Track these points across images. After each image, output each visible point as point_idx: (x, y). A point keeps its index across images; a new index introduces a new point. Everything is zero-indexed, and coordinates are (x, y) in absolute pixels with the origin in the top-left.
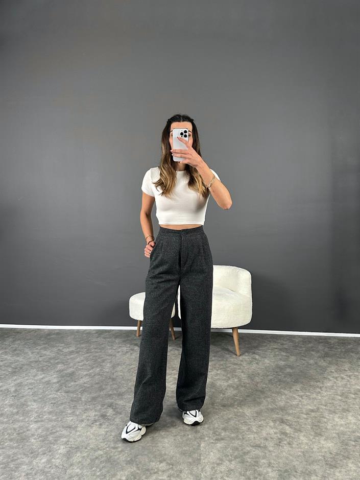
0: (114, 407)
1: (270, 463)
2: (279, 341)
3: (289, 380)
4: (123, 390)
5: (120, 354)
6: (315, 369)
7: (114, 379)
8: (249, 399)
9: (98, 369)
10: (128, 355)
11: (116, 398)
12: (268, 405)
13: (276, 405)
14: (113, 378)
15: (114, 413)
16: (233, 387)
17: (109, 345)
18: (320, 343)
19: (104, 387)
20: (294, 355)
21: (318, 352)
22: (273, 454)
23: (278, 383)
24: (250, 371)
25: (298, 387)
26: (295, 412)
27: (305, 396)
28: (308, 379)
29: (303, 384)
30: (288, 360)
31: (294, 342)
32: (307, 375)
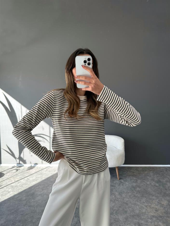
2: (132, 171)
3: (139, 195)
6: (151, 188)
8: (121, 209)
12: (130, 213)
13: (135, 213)
16: (112, 201)
18: (150, 171)
21: (151, 177)
23: (134, 197)
25: (144, 200)
26: (145, 217)
27: (148, 206)
28: (148, 195)
29: (146, 198)
30: (137, 182)
31: (139, 171)
32: (148, 191)
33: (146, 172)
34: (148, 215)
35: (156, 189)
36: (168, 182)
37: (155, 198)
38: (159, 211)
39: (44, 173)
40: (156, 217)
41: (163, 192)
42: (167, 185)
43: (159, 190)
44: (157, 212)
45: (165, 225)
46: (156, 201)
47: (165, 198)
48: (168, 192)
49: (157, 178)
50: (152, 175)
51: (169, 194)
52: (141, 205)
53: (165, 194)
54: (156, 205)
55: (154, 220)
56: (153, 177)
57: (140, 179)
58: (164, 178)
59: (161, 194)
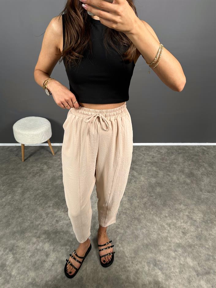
0: (15, 252)
4: (27, 224)
5: (31, 175)
6: (178, 187)
7: (21, 210)
9: (10, 197)
10: (36, 177)
11: (19, 236)
12: (143, 240)
13: (150, 239)
14: (20, 208)
15: (13, 259)
18: (179, 154)
19: (10, 222)
23: (151, 207)
24: (130, 191)
25: (166, 212)
26: (165, 248)
27: (172, 224)
28: (173, 201)
29: (170, 208)
30: (158, 177)
31: (162, 154)
32: (173, 195)
33: (173, 157)
34: (169, 243)
35: (186, 189)
36: (205, 175)
37: (184, 208)
38: (189, 235)
39: (13, 159)
40: (183, 246)
41: (196, 194)
42: (203, 182)
43: (191, 191)
44: (186, 237)
45: (196, 263)
46: (186, 213)
47: (199, 207)
48: (204, 194)
49: (189, 168)
50: (182, 162)
51: (205, 199)
52: (160, 222)
53: (199, 198)
54: (185, 222)
55: (180, 252)
56: (183, 166)
57: (163, 170)
58: (199, 168)
59: (193, 199)
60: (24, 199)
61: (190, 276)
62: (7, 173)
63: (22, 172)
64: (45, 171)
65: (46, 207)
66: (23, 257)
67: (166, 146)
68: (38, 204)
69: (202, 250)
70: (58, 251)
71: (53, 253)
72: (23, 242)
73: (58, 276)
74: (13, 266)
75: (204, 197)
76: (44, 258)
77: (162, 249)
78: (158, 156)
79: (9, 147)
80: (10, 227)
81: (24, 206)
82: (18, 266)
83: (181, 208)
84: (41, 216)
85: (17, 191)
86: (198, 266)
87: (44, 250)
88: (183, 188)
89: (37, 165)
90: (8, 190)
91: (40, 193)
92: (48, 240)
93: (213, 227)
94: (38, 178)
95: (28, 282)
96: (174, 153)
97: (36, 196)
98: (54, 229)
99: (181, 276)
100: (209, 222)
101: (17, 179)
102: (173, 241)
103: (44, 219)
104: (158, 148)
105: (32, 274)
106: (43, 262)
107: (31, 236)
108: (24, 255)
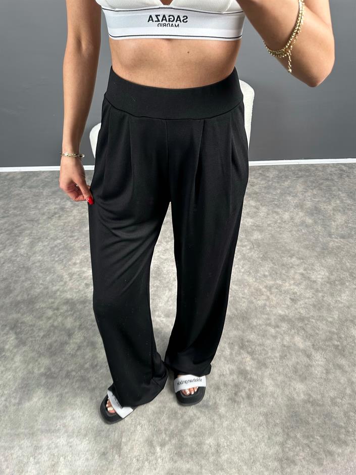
0: (18, 330)
1: (218, 445)
3: (255, 255)
4: (38, 290)
5: (45, 217)
6: (291, 231)
7: (28, 270)
9: (11, 251)
10: (54, 220)
11: (25, 308)
13: (236, 309)
14: (28, 268)
15: (17, 342)
17: (33, 202)
18: (299, 178)
19: (11, 288)
20: (264, 205)
21: (295, 196)
22: (225, 424)
23: (242, 262)
25: (266, 269)
26: (260, 322)
27: (275, 287)
28: (280, 252)
29: (273, 263)
30: (257, 215)
31: (268, 179)
32: (280, 243)
33: (286, 184)
34: (266, 314)
35: (305, 234)
36: (340, 211)
37: (298, 262)
38: (301, 302)
39: (16, 192)
40: (291, 319)
41: (320, 241)
42: (334, 221)
43: (312, 237)
44: (296, 305)
45: (309, 343)
46: (299, 270)
47: (323, 261)
48: (334, 241)
49: (312, 201)
50: (301, 191)
51: (335, 248)
52: (255, 283)
53: (325, 247)
54: (296, 284)
55: (284, 329)
56: (303, 197)
57: (267, 206)
58: (330, 201)
59: (313, 250)
60: (34, 253)
61: (298, 363)
62: (6, 215)
63: (31, 212)
64: (68, 210)
65: (69, 265)
66: (31, 337)
67: (277, 165)
68: (57, 261)
69: (321, 325)
70: (87, 329)
71: (80, 332)
72: (31, 316)
73: (86, 363)
74: (15, 350)
75: (334, 245)
76: (65, 339)
77: (255, 324)
78: (262, 183)
79: (9, 173)
80: (10, 296)
81: (33, 264)
82: (23, 350)
83: (292, 264)
84: (61, 278)
85: (23, 241)
86: (312, 350)
87: (65, 328)
88: (299, 232)
89: (55, 201)
90: (8, 239)
91: (60, 244)
92: (72, 313)
93: (343, 290)
94: (57, 221)
95: (40, 372)
96: (290, 177)
97: (52, 248)
98: (82, 297)
99: (283, 363)
100: (337, 283)
101: (22, 223)
102: (274, 313)
103: (65, 283)
104: (262, 169)
105: (45, 362)
106: (64, 344)
107: (45, 308)
108: (33, 335)
